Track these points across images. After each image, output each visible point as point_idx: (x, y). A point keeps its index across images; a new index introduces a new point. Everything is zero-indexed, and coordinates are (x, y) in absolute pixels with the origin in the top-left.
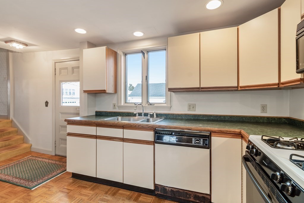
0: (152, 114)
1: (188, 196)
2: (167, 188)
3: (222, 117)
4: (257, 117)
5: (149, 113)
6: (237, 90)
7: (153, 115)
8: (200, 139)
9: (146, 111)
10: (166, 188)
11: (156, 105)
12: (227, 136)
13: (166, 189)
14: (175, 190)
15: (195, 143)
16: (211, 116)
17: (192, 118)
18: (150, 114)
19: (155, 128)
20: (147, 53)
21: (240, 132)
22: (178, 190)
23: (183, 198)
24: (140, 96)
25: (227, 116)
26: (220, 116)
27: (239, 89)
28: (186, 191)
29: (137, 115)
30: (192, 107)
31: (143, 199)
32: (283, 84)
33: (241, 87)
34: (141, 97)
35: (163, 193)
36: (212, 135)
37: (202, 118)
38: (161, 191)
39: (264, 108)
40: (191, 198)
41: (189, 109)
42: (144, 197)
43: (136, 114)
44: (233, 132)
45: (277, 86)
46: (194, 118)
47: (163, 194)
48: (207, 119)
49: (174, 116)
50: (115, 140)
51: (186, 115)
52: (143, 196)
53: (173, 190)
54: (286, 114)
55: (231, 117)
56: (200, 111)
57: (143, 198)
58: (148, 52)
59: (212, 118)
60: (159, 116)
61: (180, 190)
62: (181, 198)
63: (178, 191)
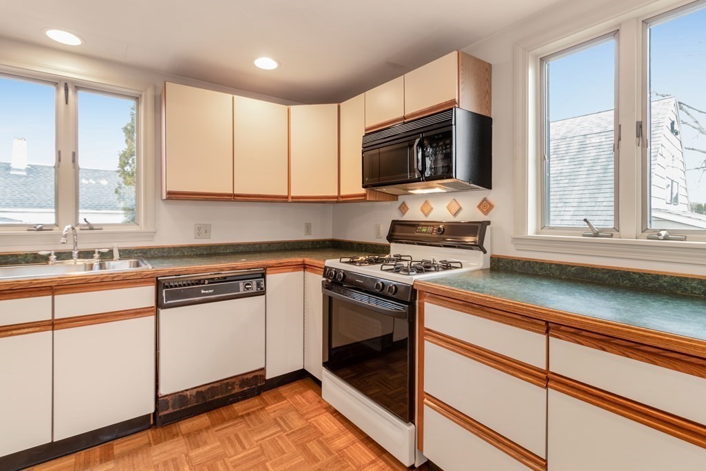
0: (106, 250)
1: (229, 388)
2: (188, 393)
3: (257, 246)
4: (302, 242)
5: (97, 250)
6: (287, 202)
7: (111, 251)
8: (251, 282)
9: (84, 246)
10: (185, 393)
11: (106, 230)
12: (287, 270)
13: (186, 396)
14: (203, 389)
15: (244, 291)
16: (239, 245)
17: (205, 253)
18: (99, 252)
19: (157, 278)
20: (75, 92)
21: (304, 261)
22: (211, 385)
23: (220, 397)
24: (51, 207)
25: (264, 243)
26: (255, 244)
27: (290, 200)
28: (225, 382)
29: (53, 257)
30: (202, 230)
31: (125, 448)
32: (342, 197)
33: (293, 198)
34: (54, 210)
35: (180, 407)
36: (267, 272)
37: (224, 250)
38: (173, 407)
39: (308, 228)
40: (234, 389)
41: (199, 235)
42: (125, 444)
43: (50, 255)
44: (296, 262)
45: (336, 200)
46: (209, 251)
47: (179, 409)
48: (232, 251)
49: (164, 252)
50: (15, 332)
51: (191, 247)
52: (117, 444)
53: (201, 392)
54: (328, 235)
55: (270, 244)
56: (218, 237)
57: (125, 446)
58: (77, 88)
59: (240, 248)
60: (126, 254)
61: (215, 385)
62: (216, 398)
63: (212, 387)
